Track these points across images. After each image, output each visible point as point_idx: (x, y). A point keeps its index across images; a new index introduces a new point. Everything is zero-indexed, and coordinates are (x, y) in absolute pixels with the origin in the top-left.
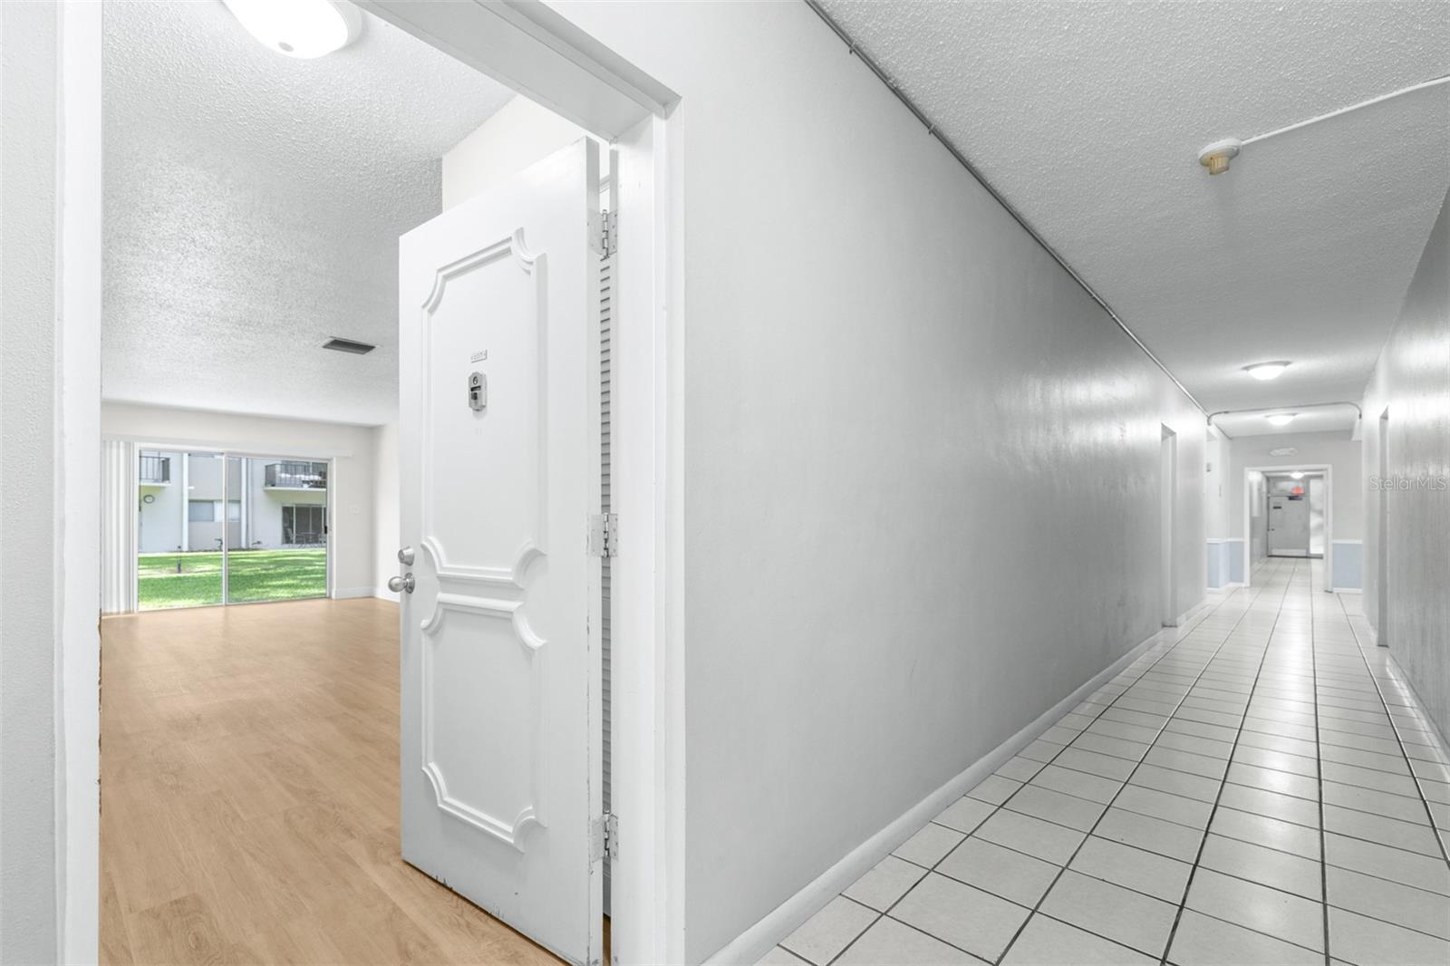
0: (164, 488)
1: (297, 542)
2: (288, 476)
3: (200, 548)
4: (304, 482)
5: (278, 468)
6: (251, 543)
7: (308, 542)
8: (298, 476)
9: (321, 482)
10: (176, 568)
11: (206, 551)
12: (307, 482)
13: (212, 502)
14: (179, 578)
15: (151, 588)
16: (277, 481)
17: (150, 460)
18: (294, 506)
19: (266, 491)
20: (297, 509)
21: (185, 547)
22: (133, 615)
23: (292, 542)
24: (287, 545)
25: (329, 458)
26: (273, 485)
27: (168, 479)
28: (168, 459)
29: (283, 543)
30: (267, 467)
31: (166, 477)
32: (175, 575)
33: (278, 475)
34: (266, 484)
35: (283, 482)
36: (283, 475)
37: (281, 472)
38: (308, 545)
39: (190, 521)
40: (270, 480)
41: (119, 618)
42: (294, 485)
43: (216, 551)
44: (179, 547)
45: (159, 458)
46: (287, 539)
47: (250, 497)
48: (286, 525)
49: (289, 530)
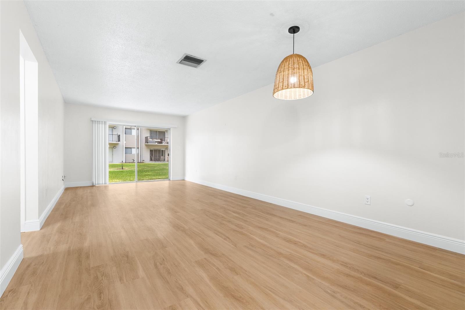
0: (118, 144)
1: (154, 161)
2: (152, 140)
3: (128, 162)
4: (156, 142)
5: (149, 138)
6: (141, 161)
7: (157, 161)
8: (154, 140)
9: (161, 142)
10: (121, 168)
11: (130, 163)
12: (157, 142)
13: (131, 148)
14: (122, 171)
15: (113, 175)
16: (149, 142)
17: (115, 135)
18: (153, 149)
19: (145, 145)
20: (154, 150)
21: (124, 162)
22: (107, 185)
23: (152, 161)
24: (151, 161)
25: (169, 128)
26: (148, 143)
27: (120, 141)
28: (120, 135)
29: (150, 161)
30: (146, 137)
31: (119, 140)
32: (121, 170)
33: (149, 140)
34: (145, 143)
35: (150, 142)
36: (150, 140)
37: (150, 139)
38: (157, 162)
39: (125, 154)
40: (147, 141)
41: (102, 186)
42: (154, 143)
43: (132, 163)
44: (122, 161)
45: (117, 135)
46: (151, 160)
47: (141, 147)
48: (151, 155)
49: (152, 157)
